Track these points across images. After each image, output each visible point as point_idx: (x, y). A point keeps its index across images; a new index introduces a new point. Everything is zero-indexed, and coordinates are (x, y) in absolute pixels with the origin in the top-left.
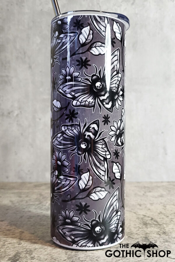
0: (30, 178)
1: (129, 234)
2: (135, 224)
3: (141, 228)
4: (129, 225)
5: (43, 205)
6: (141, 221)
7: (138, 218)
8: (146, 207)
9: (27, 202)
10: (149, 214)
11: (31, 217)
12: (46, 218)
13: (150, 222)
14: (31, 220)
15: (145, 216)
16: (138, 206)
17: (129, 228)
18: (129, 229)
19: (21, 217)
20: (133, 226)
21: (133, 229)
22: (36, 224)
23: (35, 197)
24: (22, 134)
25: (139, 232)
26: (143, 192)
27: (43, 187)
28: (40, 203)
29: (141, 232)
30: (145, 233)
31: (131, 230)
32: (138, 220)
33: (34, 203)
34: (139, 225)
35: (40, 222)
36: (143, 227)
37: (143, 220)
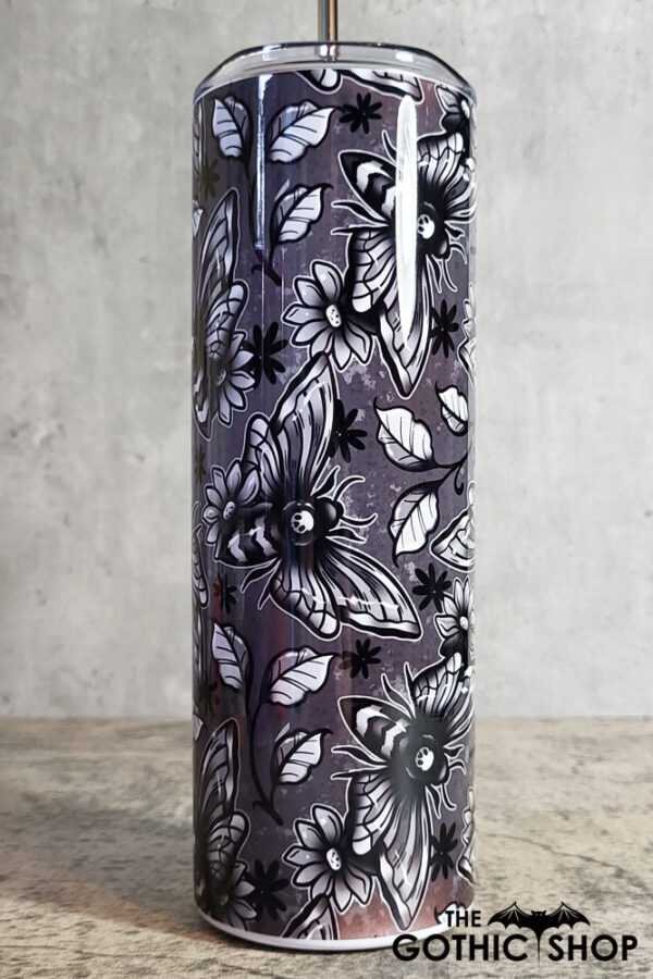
0: (100, 701)
2: (551, 895)
4: (526, 896)
6: (577, 880)
7: (562, 869)
8: (590, 823)
10: (603, 851)
11: (120, 865)
12: (180, 866)
13: (613, 887)
14: (119, 875)
15: (589, 860)
16: (558, 820)
22: (140, 891)
23: (129, 781)
24: (66, 521)
26: (573, 762)
27: (157, 740)
32: (564, 878)
33: (124, 807)
34: (567, 897)
35: (157, 884)
36: (585, 906)
37: (581, 879)
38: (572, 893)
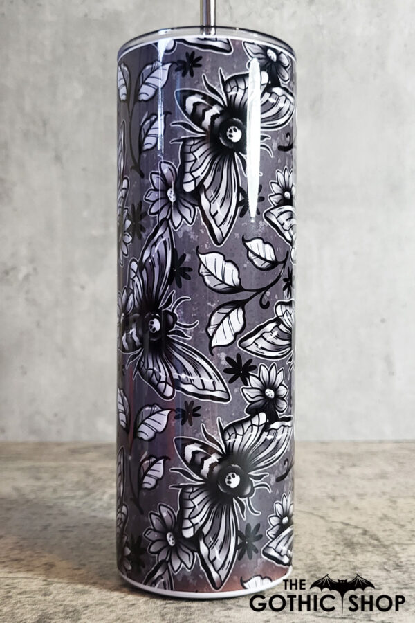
0: (59, 432)
1: (314, 568)
2: (326, 545)
3: (339, 555)
4: (310, 546)
5: (94, 499)
6: (340, 536)
7: (331, 530)
8: (347, 503)
9: (55, 491)
10: (356, 519)
11: (70, 529)
12: (106, 530)
13: (361, 541)
14: (70, 535)
15: (347, 525)
16: (329, 502)
17: (310, 554)
18: (311, 557)
19: (45, 528)
20: (321, 549)
21: (320, 557)
22: (83, 544)
23: (76, 479)
24: (38, 325)
25: (337, 565)
26: (337, 467)
27: (92, 455)
28: (88, 495)
29: (341, 565)
30: (352, 567)
31: (316, 559)
32: (332, 535)
33: (72, 494)
34: (334, 546)
35: (92, 540)
36: (345, 552)
37: (342, 536)
38: (337, 544)
